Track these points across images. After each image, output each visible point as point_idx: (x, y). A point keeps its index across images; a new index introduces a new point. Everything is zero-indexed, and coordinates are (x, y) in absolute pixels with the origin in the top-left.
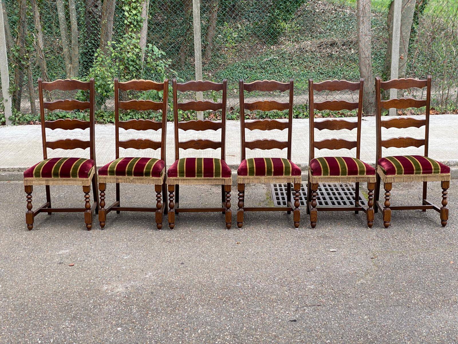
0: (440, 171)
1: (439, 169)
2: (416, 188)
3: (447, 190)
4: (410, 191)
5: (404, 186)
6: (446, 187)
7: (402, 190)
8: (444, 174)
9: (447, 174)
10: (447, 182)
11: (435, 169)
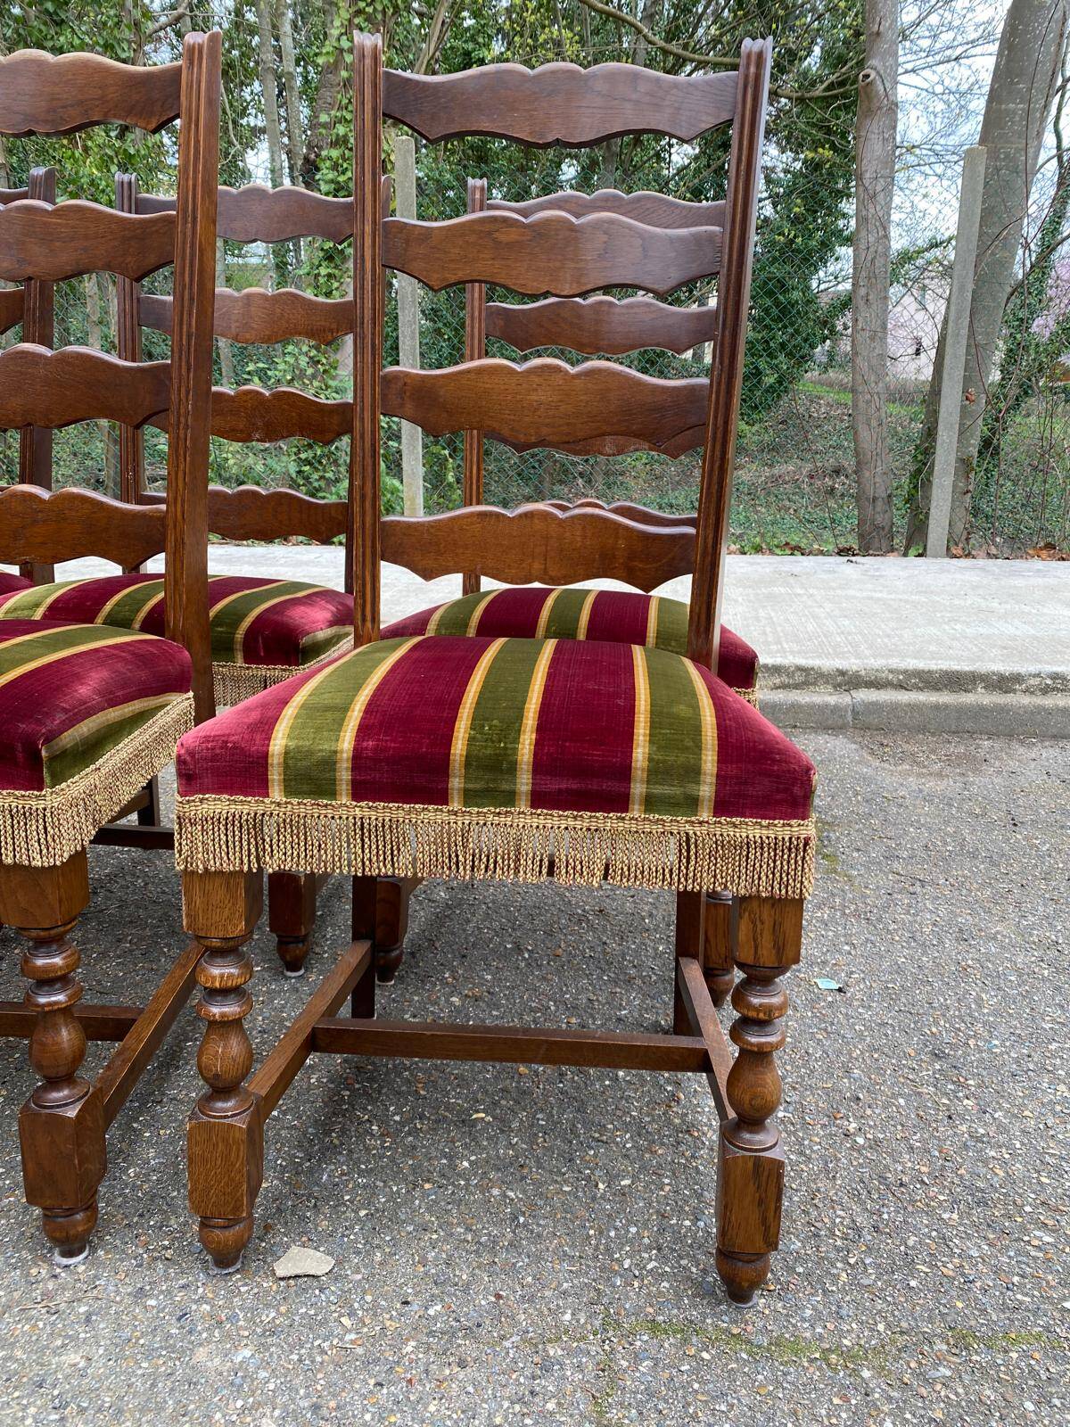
0: (707, 790)
1: (694, 773)
2: (999, 773)
3: (783, 980)
4: (973, 783)
5: (949, 760)
6: (767, 957)
7: (940, 775)
8: (752, 829)
9: (779, 830)
10: (773, 901)
11: (657, 771)
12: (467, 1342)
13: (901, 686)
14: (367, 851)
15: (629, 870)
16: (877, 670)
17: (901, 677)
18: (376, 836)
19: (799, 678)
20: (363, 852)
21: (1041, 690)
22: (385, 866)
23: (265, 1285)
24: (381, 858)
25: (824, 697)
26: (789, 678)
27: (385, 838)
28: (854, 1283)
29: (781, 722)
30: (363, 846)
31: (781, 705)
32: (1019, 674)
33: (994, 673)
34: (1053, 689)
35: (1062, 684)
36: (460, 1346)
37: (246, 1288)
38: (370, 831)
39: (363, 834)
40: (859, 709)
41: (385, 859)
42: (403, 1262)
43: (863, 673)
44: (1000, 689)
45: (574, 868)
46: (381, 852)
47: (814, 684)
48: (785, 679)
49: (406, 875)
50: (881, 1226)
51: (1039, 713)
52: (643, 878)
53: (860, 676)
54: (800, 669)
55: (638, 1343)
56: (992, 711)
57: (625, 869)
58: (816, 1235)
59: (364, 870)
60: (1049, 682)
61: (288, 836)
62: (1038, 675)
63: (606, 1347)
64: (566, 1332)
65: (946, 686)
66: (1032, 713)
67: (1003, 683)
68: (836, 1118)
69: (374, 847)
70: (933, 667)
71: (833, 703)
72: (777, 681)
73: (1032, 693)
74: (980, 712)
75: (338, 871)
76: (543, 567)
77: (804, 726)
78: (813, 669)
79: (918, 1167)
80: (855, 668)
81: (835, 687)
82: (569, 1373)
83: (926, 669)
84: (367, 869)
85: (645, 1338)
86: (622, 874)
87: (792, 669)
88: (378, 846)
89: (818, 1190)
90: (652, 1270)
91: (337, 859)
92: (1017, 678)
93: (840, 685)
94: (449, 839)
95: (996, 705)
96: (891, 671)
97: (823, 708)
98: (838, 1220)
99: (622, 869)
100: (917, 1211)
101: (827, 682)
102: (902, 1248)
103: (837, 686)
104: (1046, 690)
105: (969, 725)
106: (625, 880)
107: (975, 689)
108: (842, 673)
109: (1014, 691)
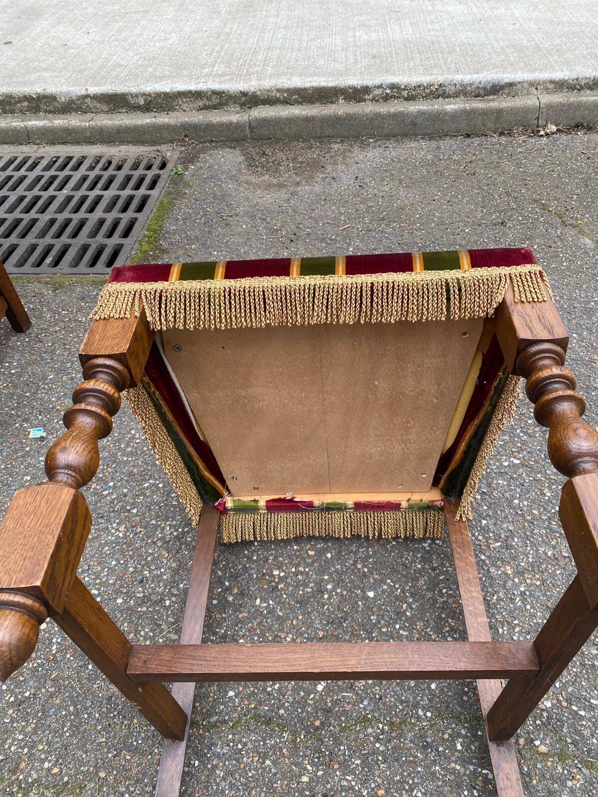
13: (286, 102)
14: (233, 310)
15: (417, 309)
16: (268, 91)
17: (285, 95)
18: (240, 299)
19: (215, 100)
20: (231, 311)
21: (383, 98)
22: (246, 321)
24: (243, 315)
25: (233, 116)
26: (208, 100)
27: (245, 300)
29: (201, 137)
30: (230, 307)
31: (200, 125)
32: (367, 87)
33: (350, 87)
34: (391, 97)
35: (398, 92)
38: (235, 295)
39: (230, 297)
40: (254, 124)
41: (245, 315)
43: (259, 93)
44: (355, 99)
45: (377, 311)
46: (243, 311)
47: (227, 104)
48: (205, 102)
49: (261, 326)
51: (377, 119)
52: (428, 314)
53: (257, 96)
54: (215, 93)
56: (345, 120)
57: (415, 308)
59: (231, 324)
60: (388, 91)
61: (178, 304)
62: (380, 87)
65: (317, 100)
66: (372, 119)
67: (357, 94)
69: (238, 307)
70: (308, 85)
71: (235, 121)
72: (201, 104)
73: (377, 101)
74: (337, 120)
75: (213, 327)
77: (217, 140)
78: (223, 92)
80: (252, 89)
81: (241, 106)
83: (302, 87)
84: (234, 324)
86: (412, 313)
87: (209, 93)
88: (240, 306)
91: (212, 318)
92: (366, 90)
93: (244, 104)
94: (291, 297)
95: (348, 114)
96: (278, 90)
97: (229, 126)
99: (413, 308)
101: (235, 103)
103: (242, 105)
104: (386, 98)
105: (329, 132)
106: (415, 317)
107: (337, 100)
108: (244, 94)
109: (365, 100)
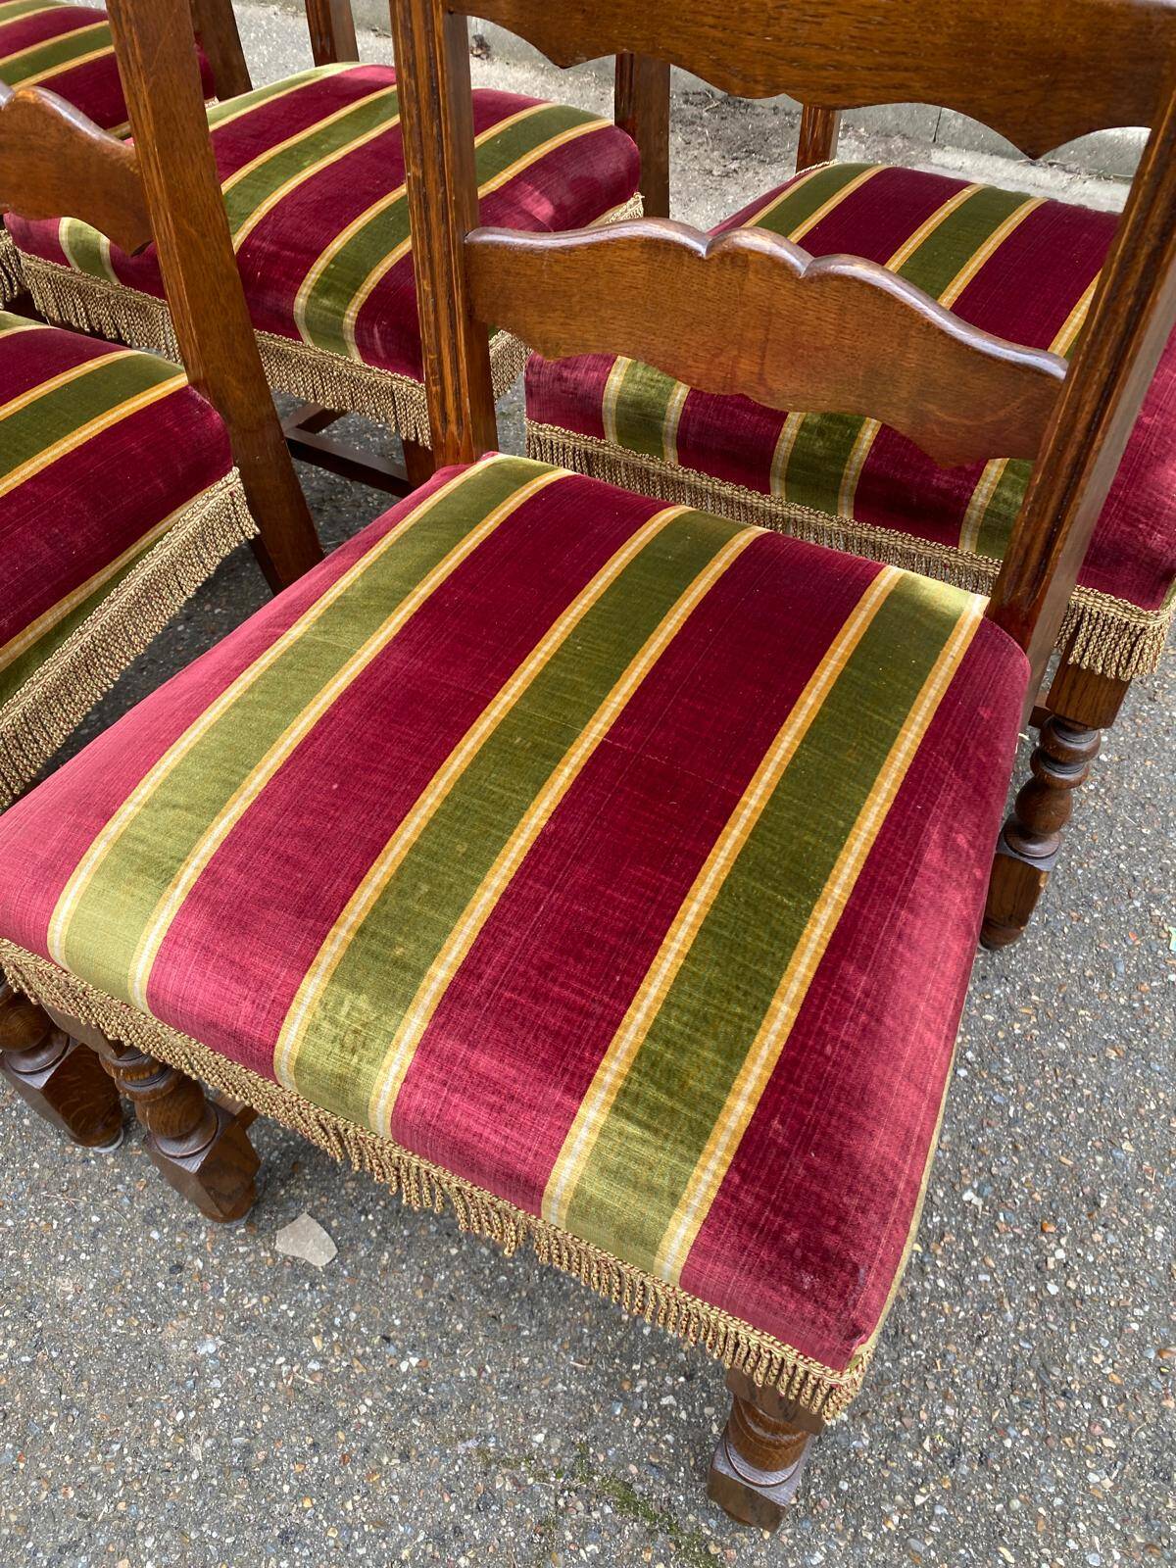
12: (423, 1425)
23: (263, 1254)
28: (902, 1538)
36: (414, 1426)
37: (246, 1249)
42: (407, 1277)
50: (994, 1456)
55: (596, 1515)
58: (895, 1436)
63: (561, 1502)
64: (529, 1458)
68: (1043, 1231)
76: (756, 370)
79: (1108, 1370)
82: (504, 1523)
85: (608, 1510)
89: (943, 1356)
90: (666, 1407)
98: (940, 1423)
100: (1060, 1451)
102: (999, 1507)
